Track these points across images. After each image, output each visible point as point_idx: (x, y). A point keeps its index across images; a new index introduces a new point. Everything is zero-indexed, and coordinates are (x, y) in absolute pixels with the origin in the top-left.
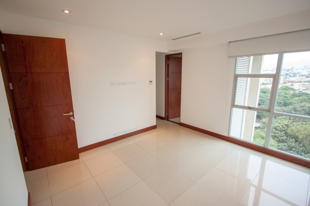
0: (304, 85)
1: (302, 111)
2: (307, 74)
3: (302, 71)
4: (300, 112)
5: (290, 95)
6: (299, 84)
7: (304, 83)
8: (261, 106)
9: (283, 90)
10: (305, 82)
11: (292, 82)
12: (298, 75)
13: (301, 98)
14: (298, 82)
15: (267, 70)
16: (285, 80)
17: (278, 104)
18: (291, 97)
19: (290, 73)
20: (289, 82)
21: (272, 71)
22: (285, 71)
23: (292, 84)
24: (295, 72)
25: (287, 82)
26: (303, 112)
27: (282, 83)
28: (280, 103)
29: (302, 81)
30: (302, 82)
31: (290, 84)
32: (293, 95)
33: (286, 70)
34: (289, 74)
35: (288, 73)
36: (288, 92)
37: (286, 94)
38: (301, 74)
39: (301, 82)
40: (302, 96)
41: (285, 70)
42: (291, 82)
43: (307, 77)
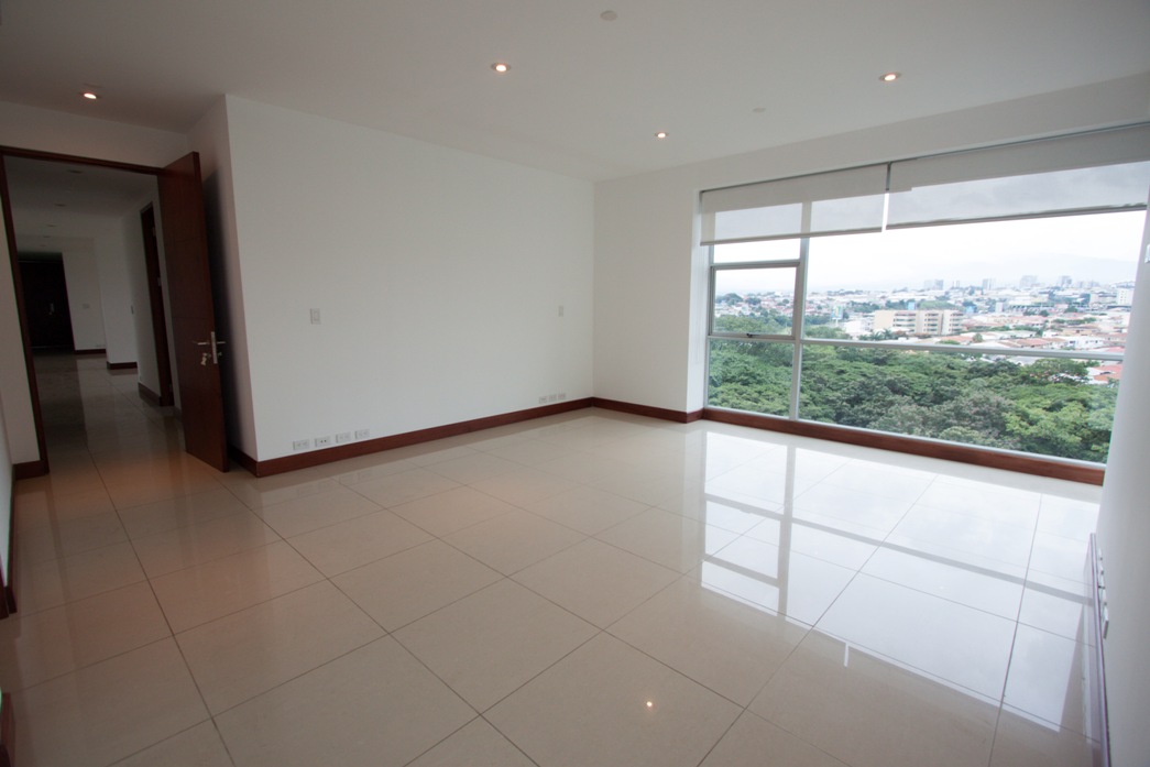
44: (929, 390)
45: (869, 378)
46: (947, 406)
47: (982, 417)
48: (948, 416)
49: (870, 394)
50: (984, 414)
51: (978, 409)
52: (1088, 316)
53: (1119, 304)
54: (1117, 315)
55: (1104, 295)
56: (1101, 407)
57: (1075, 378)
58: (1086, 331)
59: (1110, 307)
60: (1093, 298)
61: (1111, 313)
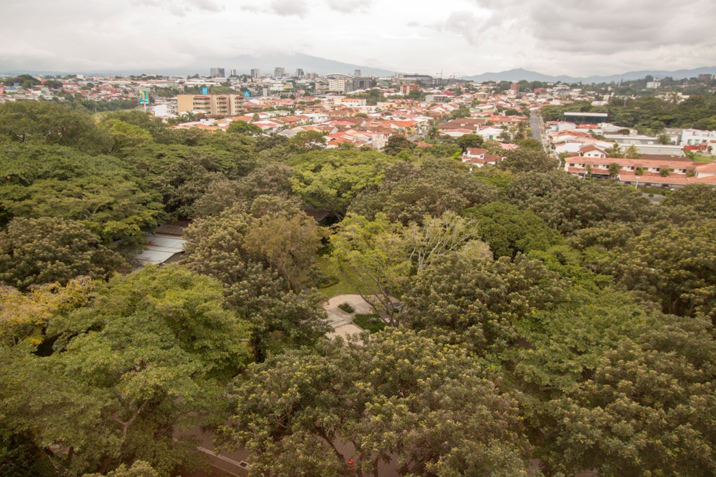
0: (278, 116)
1: (273, 183)
2: (281, 89)
3: (273, 81)
4: (271, 187)
5: (252, 144)
6: (269, 114)
7: (277, 112)
8: (186, 186)
9: (237, 133)
10: (279, 109)
11: (256, 110)
12: (265, 91)
13: (274, 152)
14: (266, 110)
15: (197, 77)
16: (239, 105)
17: (226, 172)
18: (255, 151)
19: (250, 86)
20: (250, 110)
21: (210, 78)
22: (238, 81)
23: (256, 115)
24: (260, 82)
25: (246, 110)
26: (275, 186)
27: (236, 114)
28: (231, 169)
29: (275, 107)
30: (274, 110)
31: (252, 115)
32: (258, 145)
33: (241, 77)
34: (249, 89)
35: (245, 84)
36: (248, 137)
37: (245, 144)
38: (271, 89)
39: (272, 109)
40: (276, 145)
41: (238, 77)
42: (254, 109)
43: (283, 97)
44: (234, 164)
45: (186, 159)
46: (251, 177)
47: (276, 183)
48: (253, 186)
49: (189, 174)
50: (276, 180)
51: (272, 177)
52: (317, 99)
53: (331, 89)
54: (331, 97)
55: (322, 84)
56: (341, 165)
57: (319, 144)
58: (318, 110)
59: (327, 93)
60: (317, 86)
61: (328, 97)
